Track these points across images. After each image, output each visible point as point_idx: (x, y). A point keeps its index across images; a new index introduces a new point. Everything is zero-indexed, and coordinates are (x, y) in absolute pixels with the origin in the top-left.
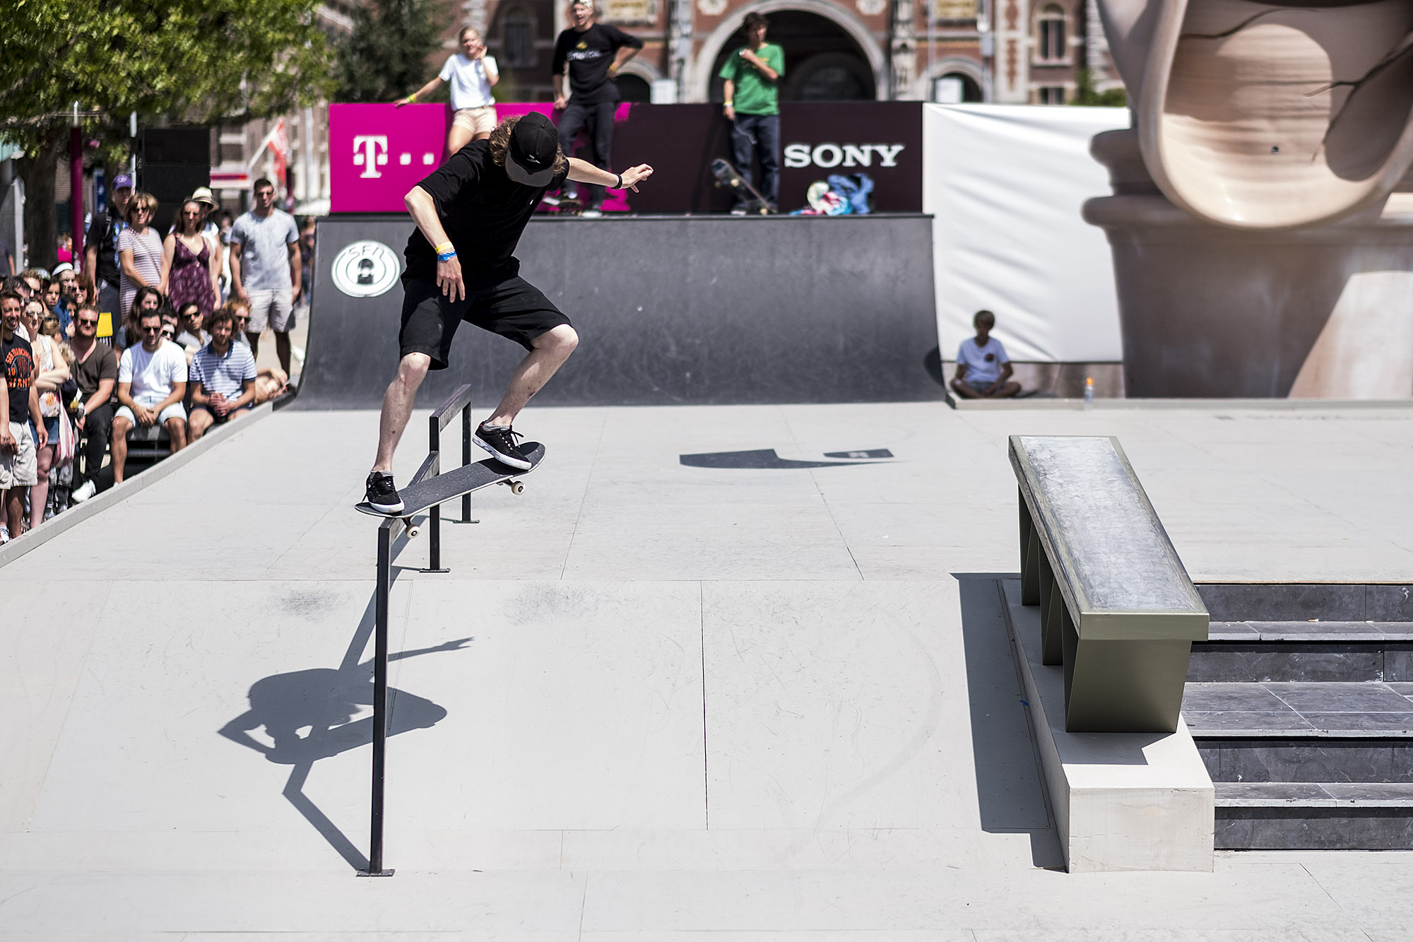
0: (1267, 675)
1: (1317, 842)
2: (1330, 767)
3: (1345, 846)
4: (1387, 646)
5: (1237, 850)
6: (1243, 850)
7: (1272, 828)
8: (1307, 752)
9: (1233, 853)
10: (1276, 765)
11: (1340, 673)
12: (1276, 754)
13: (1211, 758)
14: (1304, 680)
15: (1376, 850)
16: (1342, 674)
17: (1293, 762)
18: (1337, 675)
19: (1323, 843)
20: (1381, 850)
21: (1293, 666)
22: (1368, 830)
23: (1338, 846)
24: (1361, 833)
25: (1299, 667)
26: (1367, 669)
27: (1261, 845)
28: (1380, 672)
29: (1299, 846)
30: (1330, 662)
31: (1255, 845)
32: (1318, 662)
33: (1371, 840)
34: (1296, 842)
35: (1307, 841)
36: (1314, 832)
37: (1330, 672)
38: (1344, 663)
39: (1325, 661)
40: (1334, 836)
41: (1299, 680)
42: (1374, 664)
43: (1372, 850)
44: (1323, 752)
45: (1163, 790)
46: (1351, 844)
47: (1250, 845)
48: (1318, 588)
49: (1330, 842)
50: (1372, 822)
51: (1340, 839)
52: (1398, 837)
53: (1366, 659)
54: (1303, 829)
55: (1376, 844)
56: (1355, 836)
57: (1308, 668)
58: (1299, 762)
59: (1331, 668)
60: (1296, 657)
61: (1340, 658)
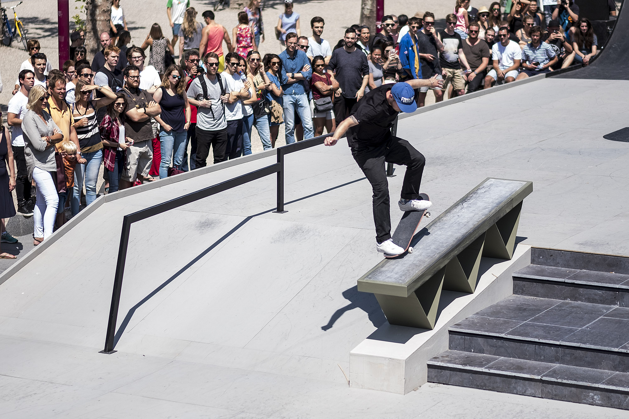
0: (568, 297)
1: (476, 385)
2: (509, 351)
3: (487, 388)
4: (620, 290)
5: (444, 384)
6: (446, 384)
7: (457, 377)
8: (500, 343)
9: (442, 385)
10: (487, 347)
11: (600, 300)
12: (487, 342)
13: (461, 341)
14: (584, 302)
15: (500, 392)
16: (601, 301)
17: (494, 347)
18: (599, 301)
19: (478, 386)
20: (502, 392)
21: (580, 295)
22: (497, 383)
23: (484, 388)
24: (494, 384)
25: (582, 296)
26: (612, 300)
27: (453, 383)
28: (617, 302)
29: (468, 386)
30: (596, 295)
31: (451, 383)
32: (590, 294)
33: (497, 387)
34: (467, 384)
35: (472, 384)
36: (474, 381)
37: (596, 299)
38: (602, 296)
39: (594, 294)
40: (483, 384)
41: (582, 302)
42: (615, 298)
43: (498, 392)
44: (507, 344)
45: (385, 358)
46: (491, 388)
47: (449, 383)
48: (615, 258)
49: (481, 386)
50: (498, 379)
51: (485, 385)
52: (509, 388)
53: (612, 295)
54: (470, 379)
55: (499, 389)
56: (491, 385)
57: (586, 296)
58: (496, 347)
59: (597, 297)
60: (581, 290)
61: (600, 294)
